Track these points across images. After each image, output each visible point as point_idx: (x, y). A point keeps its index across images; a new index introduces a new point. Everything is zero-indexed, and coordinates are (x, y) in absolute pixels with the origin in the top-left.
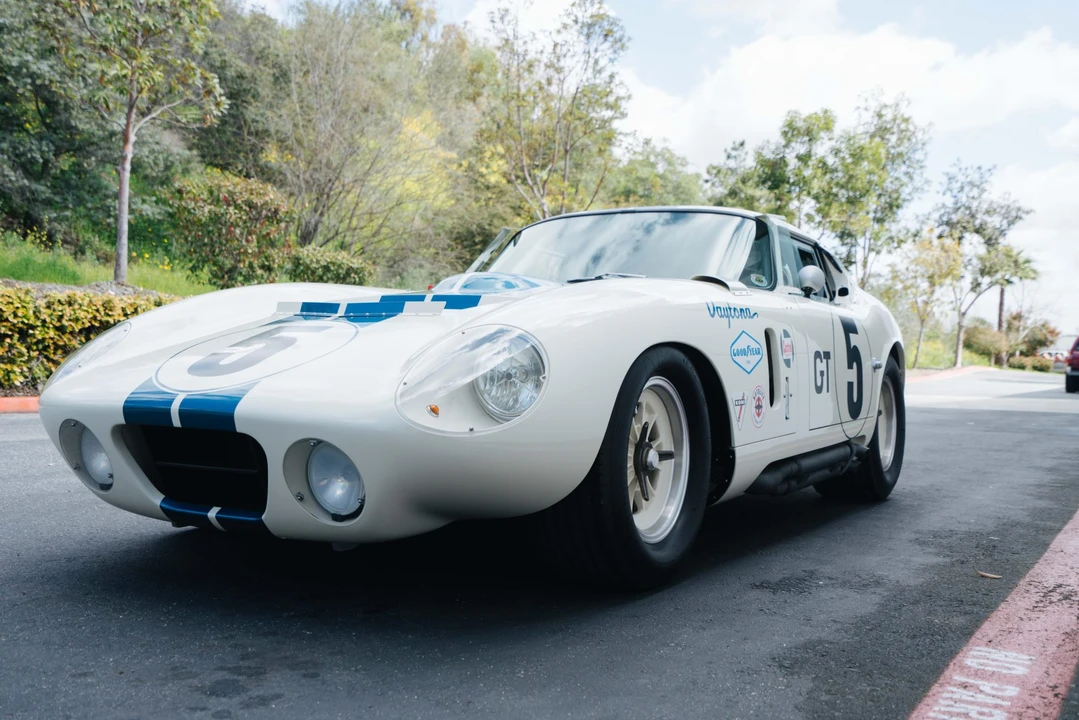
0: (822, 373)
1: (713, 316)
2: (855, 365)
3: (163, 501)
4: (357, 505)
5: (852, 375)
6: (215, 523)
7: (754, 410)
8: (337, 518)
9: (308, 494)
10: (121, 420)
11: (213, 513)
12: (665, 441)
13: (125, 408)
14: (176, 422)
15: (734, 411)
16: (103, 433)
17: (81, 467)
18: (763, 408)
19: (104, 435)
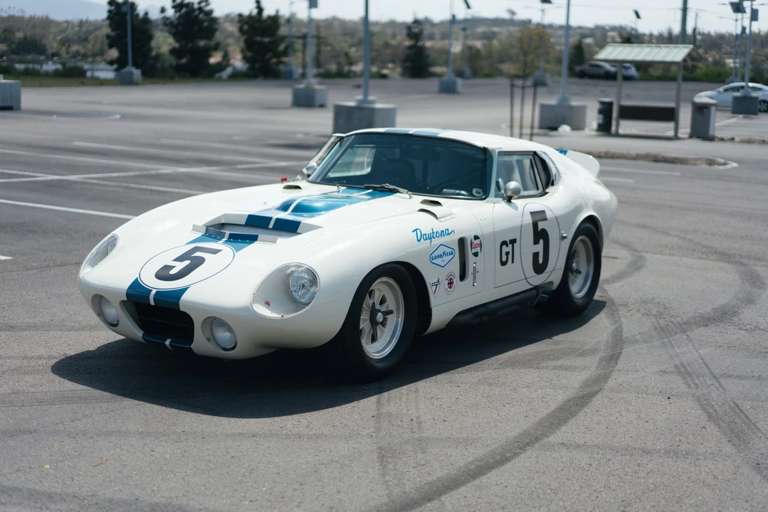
0: (507, 254)
1: (419, 241)
2: (541, 241)
3: (143, 335)
4: (233, 345)
5: (539, 248)
6: (169, 347)
7: (447, 286)
8: (225, 349)
9: (212, 338)
10: (126, 299)
11: (167, 342)
12: (391, 304)
13: (127, 294)
14: (152, 303)
15: (431, 289)
16: (116, 302)
17: (101, 314)
18: (454, 284)
19: (116, 303)
